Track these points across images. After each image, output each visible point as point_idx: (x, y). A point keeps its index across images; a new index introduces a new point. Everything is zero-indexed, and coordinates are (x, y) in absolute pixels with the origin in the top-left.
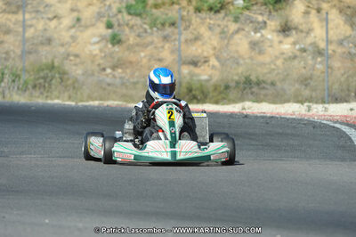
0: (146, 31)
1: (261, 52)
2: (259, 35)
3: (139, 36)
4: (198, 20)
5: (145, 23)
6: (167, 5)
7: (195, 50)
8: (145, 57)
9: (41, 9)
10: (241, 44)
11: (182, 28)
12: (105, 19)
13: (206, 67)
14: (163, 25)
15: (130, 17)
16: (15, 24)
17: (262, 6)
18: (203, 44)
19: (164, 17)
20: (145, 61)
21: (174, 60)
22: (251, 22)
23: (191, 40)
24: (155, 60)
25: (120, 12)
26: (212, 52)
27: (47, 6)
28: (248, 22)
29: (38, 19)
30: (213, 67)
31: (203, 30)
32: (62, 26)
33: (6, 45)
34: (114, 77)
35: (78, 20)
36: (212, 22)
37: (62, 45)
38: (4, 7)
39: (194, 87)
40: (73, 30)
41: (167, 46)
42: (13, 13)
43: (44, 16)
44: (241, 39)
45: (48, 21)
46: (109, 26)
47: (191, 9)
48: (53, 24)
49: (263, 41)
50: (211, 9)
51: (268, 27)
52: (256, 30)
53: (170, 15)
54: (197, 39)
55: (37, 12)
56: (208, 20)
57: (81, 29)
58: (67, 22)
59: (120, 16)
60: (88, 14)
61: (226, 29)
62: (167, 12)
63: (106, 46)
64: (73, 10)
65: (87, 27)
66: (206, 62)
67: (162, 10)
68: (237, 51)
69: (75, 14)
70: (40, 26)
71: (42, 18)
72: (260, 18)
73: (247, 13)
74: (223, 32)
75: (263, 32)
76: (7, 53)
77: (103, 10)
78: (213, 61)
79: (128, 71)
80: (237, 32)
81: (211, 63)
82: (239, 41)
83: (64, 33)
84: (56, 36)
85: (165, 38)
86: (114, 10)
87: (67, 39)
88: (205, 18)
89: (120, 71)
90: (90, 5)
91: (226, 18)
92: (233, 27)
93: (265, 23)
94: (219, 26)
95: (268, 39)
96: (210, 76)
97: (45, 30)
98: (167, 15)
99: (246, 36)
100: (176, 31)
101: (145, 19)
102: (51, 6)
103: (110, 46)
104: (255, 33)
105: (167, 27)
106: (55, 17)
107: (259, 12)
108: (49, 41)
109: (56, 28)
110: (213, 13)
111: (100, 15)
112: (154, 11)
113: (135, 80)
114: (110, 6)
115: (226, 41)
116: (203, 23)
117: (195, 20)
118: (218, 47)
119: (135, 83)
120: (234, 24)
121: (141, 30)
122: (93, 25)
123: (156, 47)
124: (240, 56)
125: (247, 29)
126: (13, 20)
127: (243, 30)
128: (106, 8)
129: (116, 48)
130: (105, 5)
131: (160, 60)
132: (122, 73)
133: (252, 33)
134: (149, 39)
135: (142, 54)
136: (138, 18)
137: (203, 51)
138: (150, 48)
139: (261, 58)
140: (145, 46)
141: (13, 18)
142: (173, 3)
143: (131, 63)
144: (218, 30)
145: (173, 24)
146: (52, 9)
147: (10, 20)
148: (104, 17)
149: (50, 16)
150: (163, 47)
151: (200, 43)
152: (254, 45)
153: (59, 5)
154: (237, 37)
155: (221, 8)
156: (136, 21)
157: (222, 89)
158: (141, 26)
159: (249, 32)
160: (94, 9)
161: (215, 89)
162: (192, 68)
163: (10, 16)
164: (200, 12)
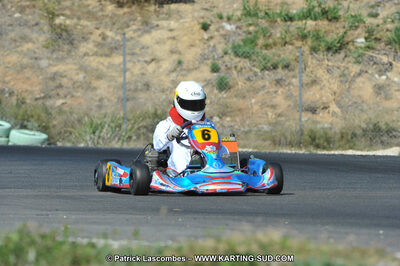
0: (256, 74)
1: (387, 98)
2: (384, 77)
3: (249, 79)
4: (314, 61)
5: (254, 66)
6: (279, 46)
7: (312, 95)
8: (256, 103)
9: (137, 51)
10: (364, 88)
11: (297, 71)
12: (209, 62)
13: (326, 115)
14: (275, 67)
15: (238, 59)
16: (108, 68)
17: (387, 45)
18: (321, 89)
19: (276, 58)
20: (256, 108)
21: (289, 106)
22: (375, 63)
23: (307, 84)
24: (268, 106)
25: (226, 53)
26: (332, 97)
27: (143, 48)
28: (372, 63)
29: (134, 63)
30: (334, 114)
31: (321, 73)
32: (161, 70)
33: (99, 92)
34: (222, 126)
35: (180, 63)
36: (330, 64)
37: (163, 91)
38: (95, 49)
39: (318, 135)
40: (174, 75)
41: (280, 91)
42: (107, 56)
43: (141, 59)
44: (364, 83)
45: (145, 65)
46: (215, 69)
47: (306, 49)
48: (151, 67)
49: (389, 85)
50: (329, 49)
51: (395, 69)
52: (381, 73)
53: (282, 56)
54: (314, 82)
55: (133, 54)
56: (326, 62)
57: (184, 72)
58: (166, 65)
59: (226, 58)
60: (190, 56)
61: (346, 72)
62: (279, 52)
63: (212, 91)
64: (172, 52)
65: (189, 70)
66: (325, 108)
67: (274, 50)
68: (360, 96)
69: (175, 57)
70: (137, 70)
71: (139, 61)
72: (385, 59)
73: (370, 53)
74: (343, 75)
75: (389, 74)
76: (101, 100)
77: (206, 51)
78: (334, 107)
79: (238, 119)
80: (359, 75)
81: (331, 109)
82: (361, 85)
83: (163, 77)
84: (155, 81)
85: (278, 82)
86: (220, 51)
87: (168, 84)
88: (323, 60)
89: (228, 119)
90: (192, 46)
91: (347, 59)
92: (355, 69)
93: (391, 64)
94: (338, 68)
95: (395, 82)
96: (331, 124)
97: (143, 74)
98: (279, 56)
99: (370, 80)
100: (291, 74)
101: (254, 61)
102: (148, 48)
103: (216, 91)
104: (380, 76)
105: (280, 70)
106: (153, 60)
107: (383, 52)
108: (147, 86)
109: (154, 72)
110: (330, 53)
111: (204, 58)
112: (264, 52)
113: (247, 129)
114: (214, 46)
115: (347, 85)
116: (321, 65)
117: (311, 61)
118: (338, 91)
119: (246, 133)
120: (355, 66)
121: (251, 74)
122: (196, 69)
123: (268, 92)
124: (363, 102)
125: (370, 72)
126: (106, 64)
127: (366, 72)
128: (210, 49)
129: (224, 95)
130: (209, 46)
131: (273, 107)
132: (232, 121)
133: (377, 76)
134: (260, 83)
135: (253, 101)
136: (247, 60)
137: (321, 97)
138: (261, 93)
139: (388, 104)
140: (256, 91)
141: (106, 61)
142: (286, 43)
143: (240, 110)
144: (337, 73)
145: (286, 67)
146: (149, 51)
147: (102, 64)
148: (208, 59)
149: (148, 59)
150: (276, 92)
151: (318, 87)
152: (379, 89)
153: (156, 46)
154: (359, 80)
155: (340, 48)
156: (245, 63)
157: (349, 137)
158: (251, 70)
159: (372, 75)
160: (197, 51)
161: (342, 137)
162: (310, 115)
163: (102, 60)
164: (316, 52)
